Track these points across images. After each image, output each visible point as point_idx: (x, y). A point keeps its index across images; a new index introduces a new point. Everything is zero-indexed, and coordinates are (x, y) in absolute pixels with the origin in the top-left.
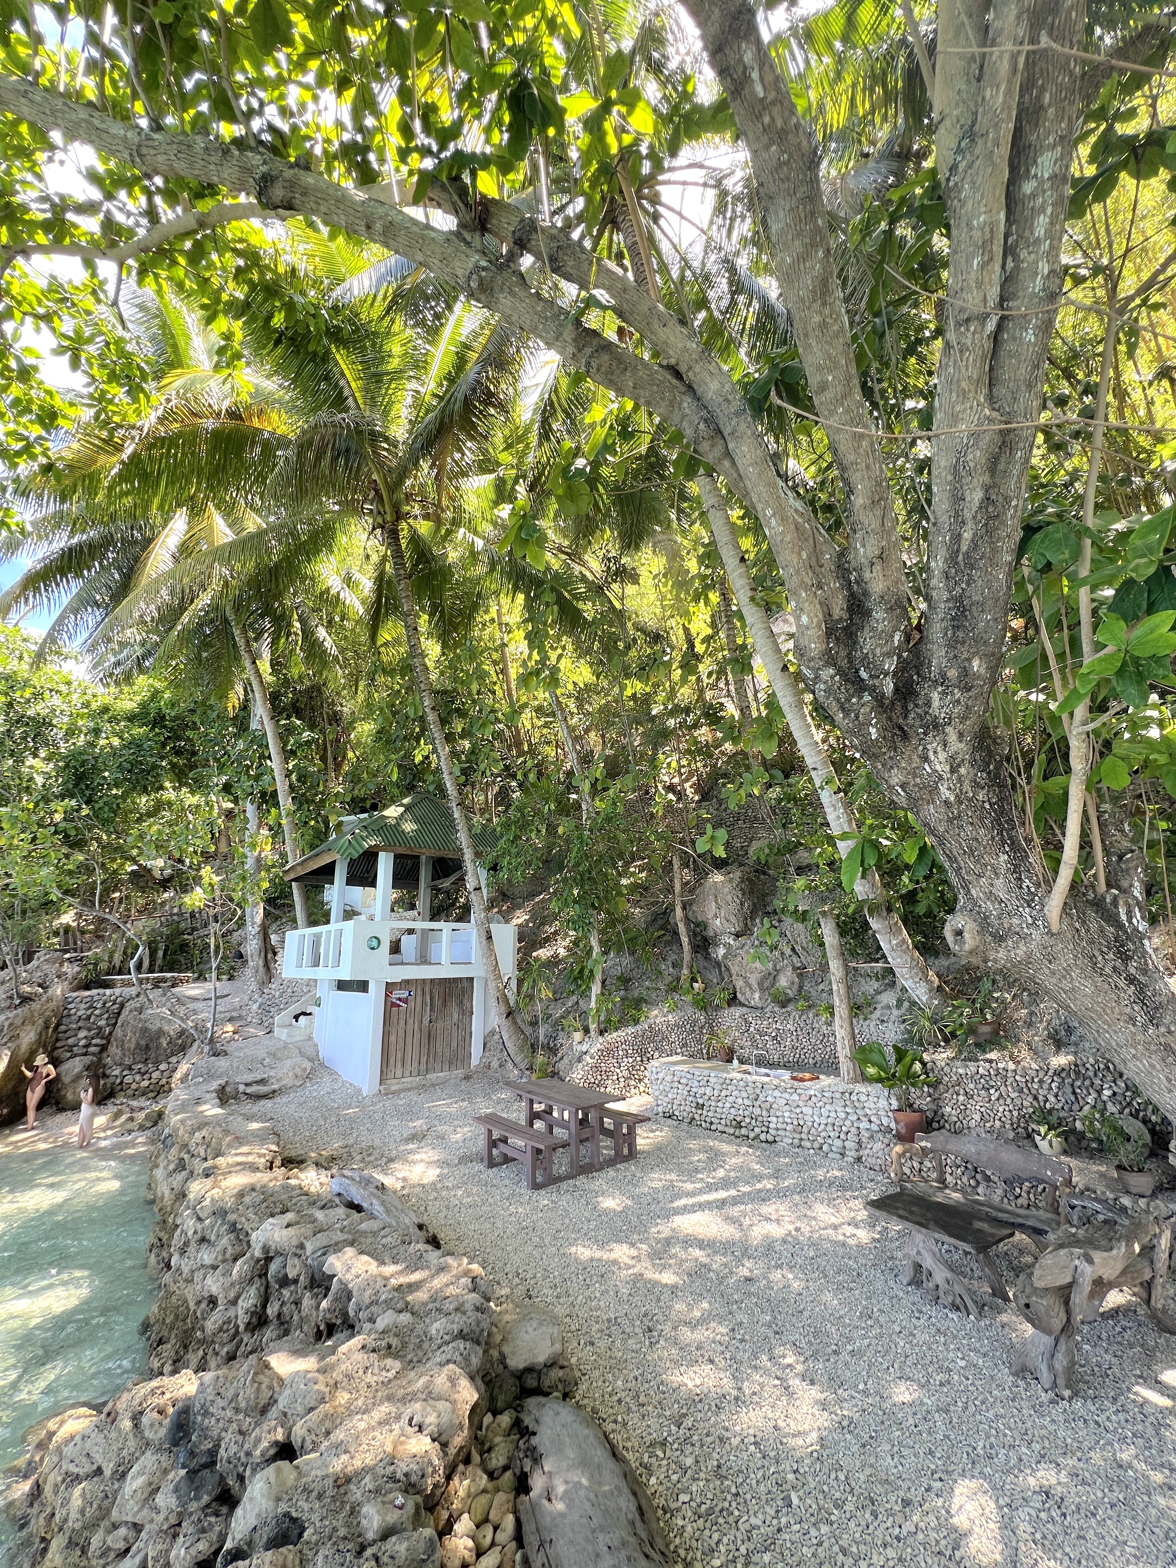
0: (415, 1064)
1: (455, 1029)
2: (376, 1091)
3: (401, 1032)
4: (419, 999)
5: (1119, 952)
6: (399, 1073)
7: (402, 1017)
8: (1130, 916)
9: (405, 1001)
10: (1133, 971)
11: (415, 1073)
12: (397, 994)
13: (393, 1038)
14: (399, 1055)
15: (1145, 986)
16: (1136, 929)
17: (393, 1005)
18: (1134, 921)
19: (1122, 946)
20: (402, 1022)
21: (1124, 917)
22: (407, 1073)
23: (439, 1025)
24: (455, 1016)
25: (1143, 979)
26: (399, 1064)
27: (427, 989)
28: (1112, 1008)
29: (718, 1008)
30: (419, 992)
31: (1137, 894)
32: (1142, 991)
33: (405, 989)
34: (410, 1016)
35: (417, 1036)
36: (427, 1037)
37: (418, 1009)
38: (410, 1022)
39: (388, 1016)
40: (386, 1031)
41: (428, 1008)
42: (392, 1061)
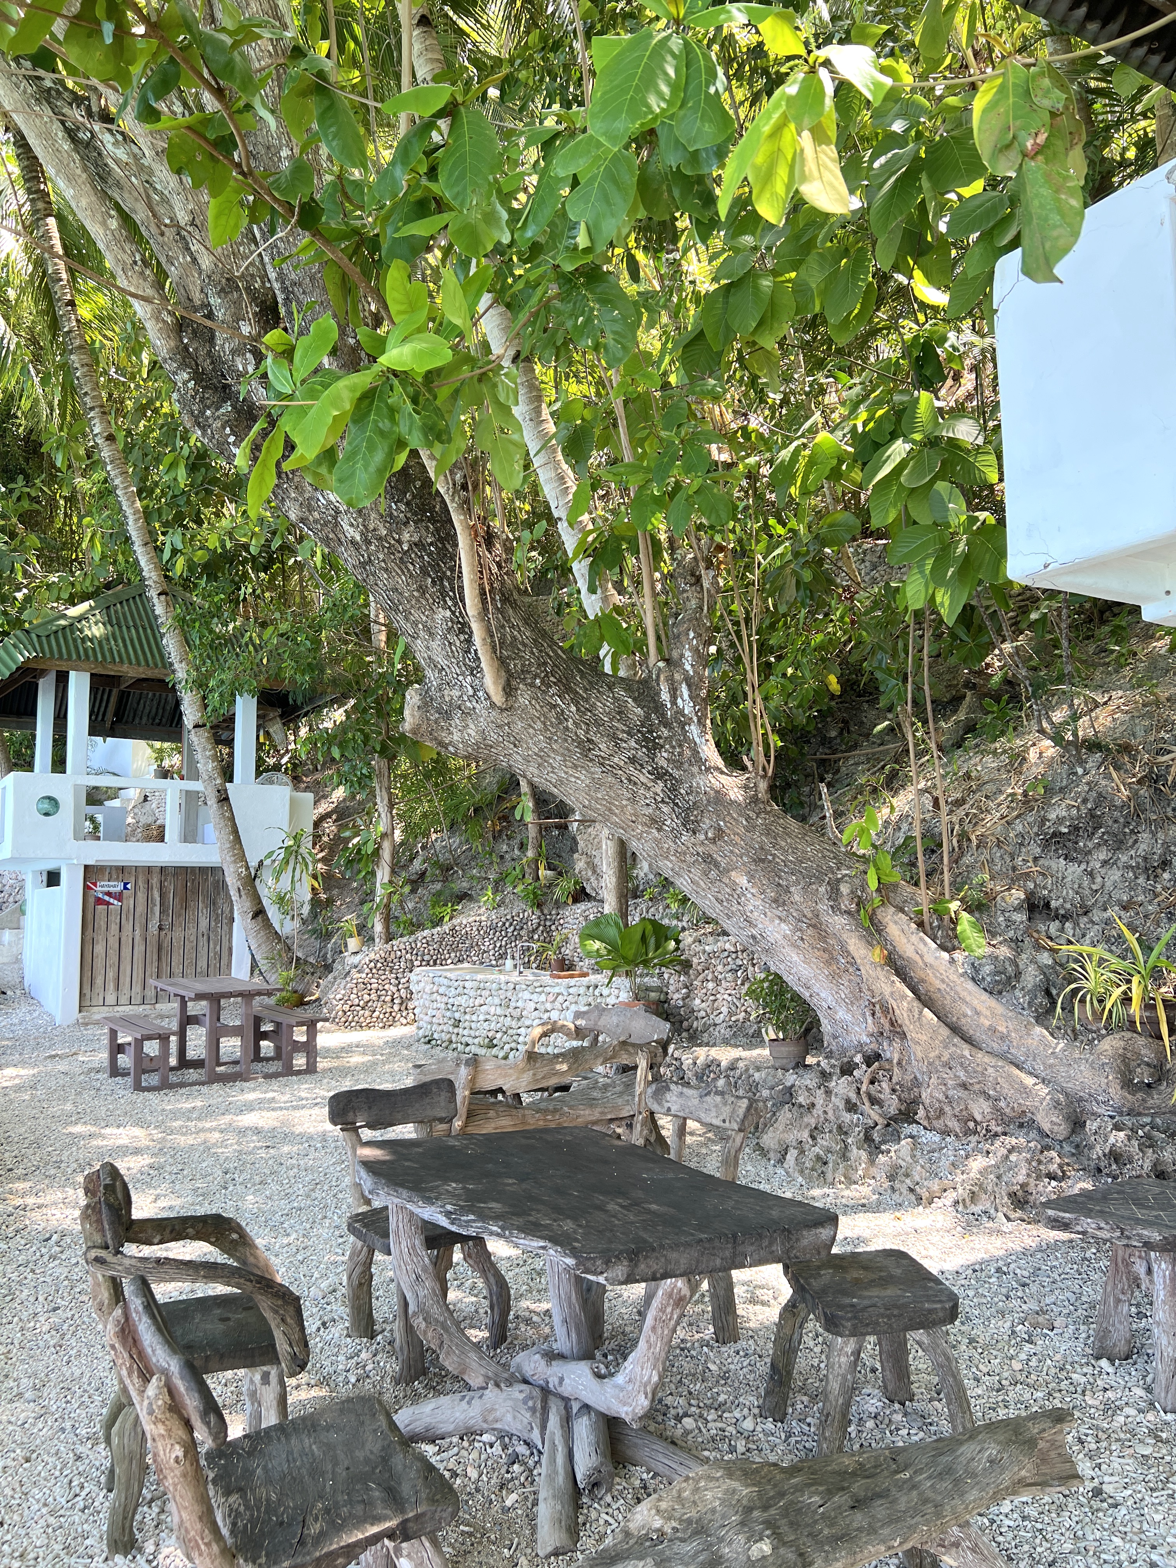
0: (137, 988)
1: (203, 941)
2: (72, 1020)
3: (113, 942)
4: (141, 896)
5: (646, 739)
6: (111, 999)
7: (114, 919)
8: (674, 694)
9: (119, 897)
10: (663, 763)
11: (137, 999)
12: (102, 888)
13: (99, 949)
14: (111, 974)
15: (679, 781)
16: (681, 712)
17: (99, 901)
18: (679, 701)
19: (651, 732)
20: (114, 928)
21: (665, 696)
22: (124, 1000)
23: (178, 934)
24: (204, 923)
25: (676, 773)
26: (111, 986)
27: (155, 881)
28: (623, 807)
29: (558, 905)
30: (140, 883)
31: (688, 667)
32: (674, 789)
33: (117, 879)
34: (127, 919)
35: (139, 949)
36: (155, 950)
37: (141, 909)
38: (128, 927)
39: (90, 916)
40: (88, 938)
41: (157, 909)
42: (99, 981)
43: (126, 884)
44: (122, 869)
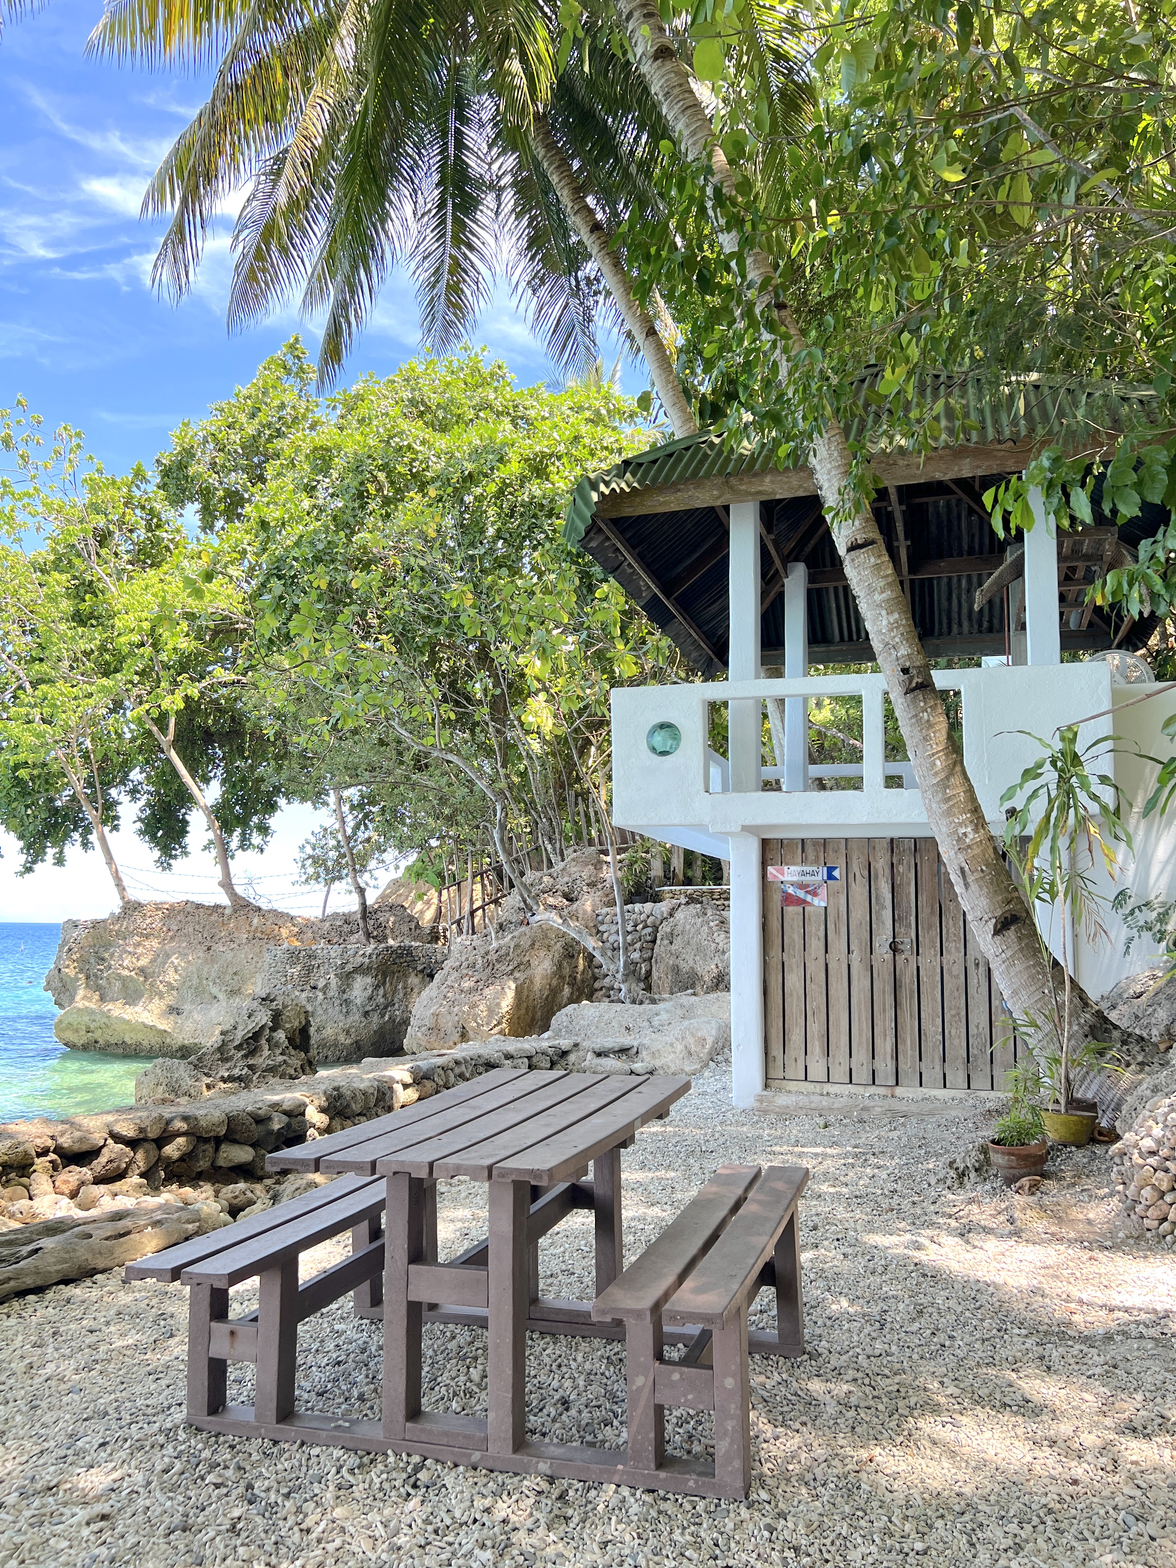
1: (977, 977)
2: (754, 1101)
4: (859, 890)
6: (817, 1069)
7: (816, 930)
9: (821, 892)
11: (862, 1076)
12: (791, 876)
17: (789, 899)
23: (929, 960)
26: (816, 1047)
27: (881, 864)
33: (816, 861)
34: (837, 931)
35: (861, 984)
36: (889, 988)
37: (859, 913)
38: (838, 945)
39: (775, 924)
40: (775, 963)
41: (887, 914)
42: (796, 1037)
43: (830, 870)
44: (825, 843)
